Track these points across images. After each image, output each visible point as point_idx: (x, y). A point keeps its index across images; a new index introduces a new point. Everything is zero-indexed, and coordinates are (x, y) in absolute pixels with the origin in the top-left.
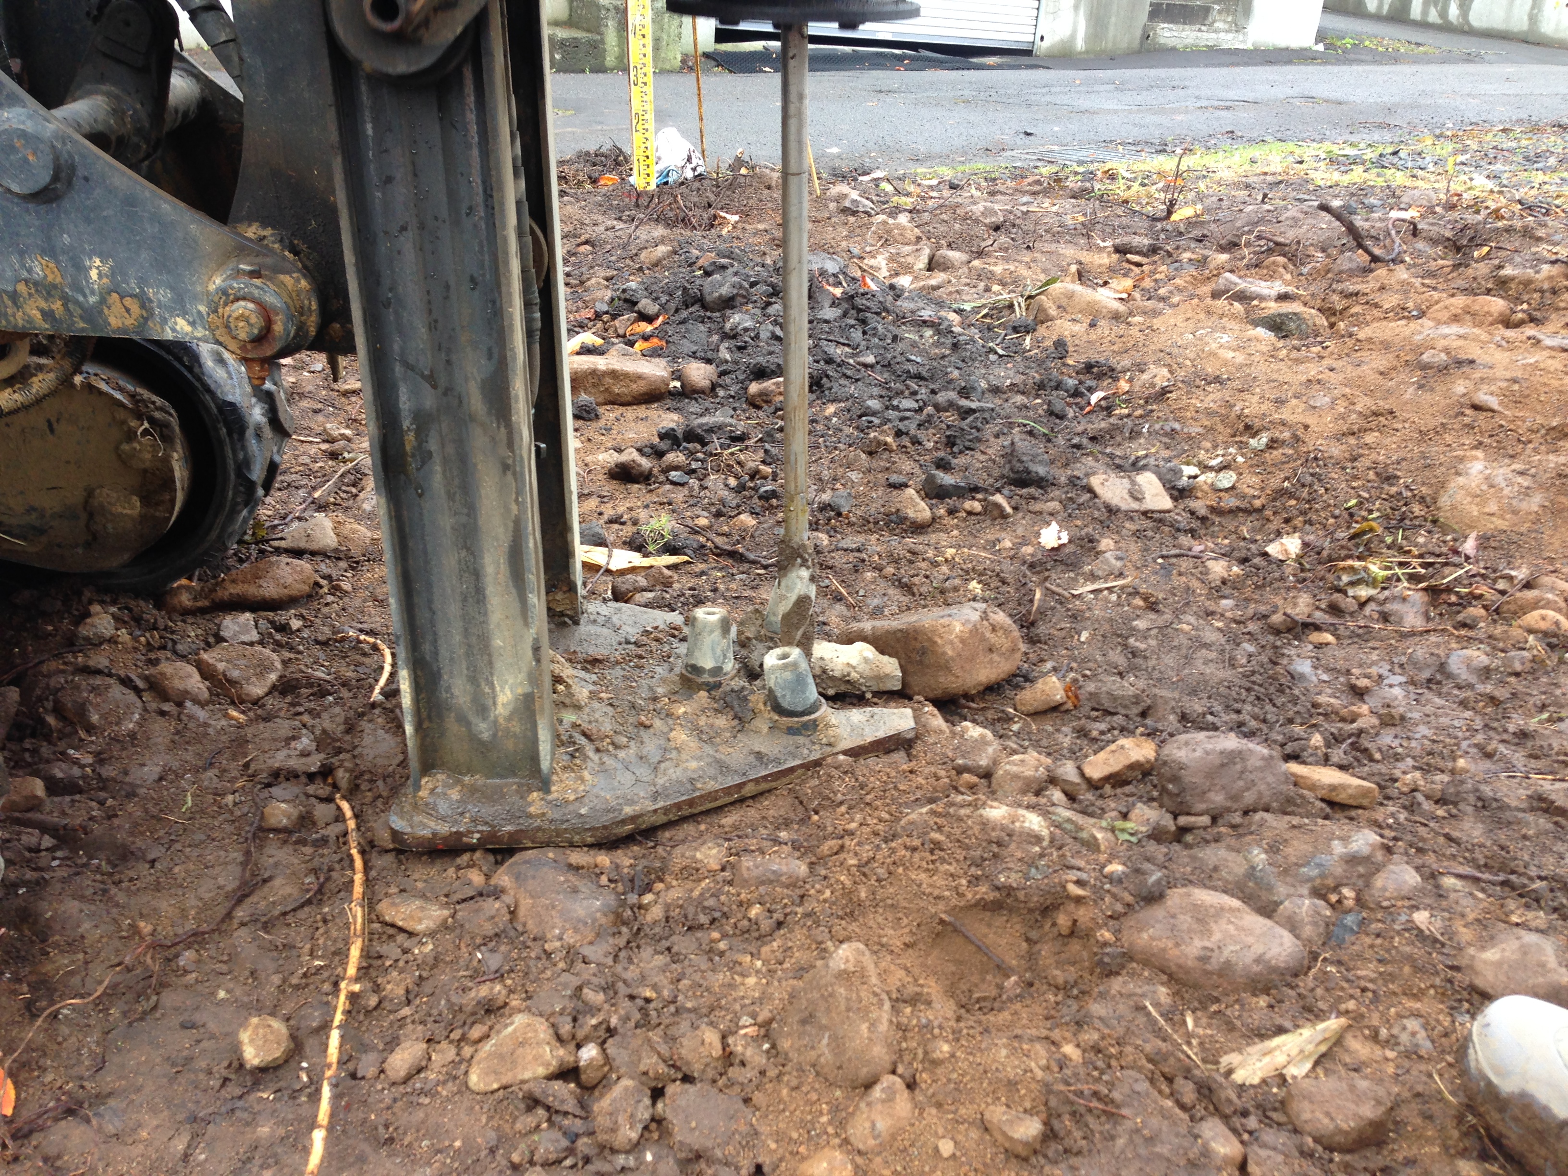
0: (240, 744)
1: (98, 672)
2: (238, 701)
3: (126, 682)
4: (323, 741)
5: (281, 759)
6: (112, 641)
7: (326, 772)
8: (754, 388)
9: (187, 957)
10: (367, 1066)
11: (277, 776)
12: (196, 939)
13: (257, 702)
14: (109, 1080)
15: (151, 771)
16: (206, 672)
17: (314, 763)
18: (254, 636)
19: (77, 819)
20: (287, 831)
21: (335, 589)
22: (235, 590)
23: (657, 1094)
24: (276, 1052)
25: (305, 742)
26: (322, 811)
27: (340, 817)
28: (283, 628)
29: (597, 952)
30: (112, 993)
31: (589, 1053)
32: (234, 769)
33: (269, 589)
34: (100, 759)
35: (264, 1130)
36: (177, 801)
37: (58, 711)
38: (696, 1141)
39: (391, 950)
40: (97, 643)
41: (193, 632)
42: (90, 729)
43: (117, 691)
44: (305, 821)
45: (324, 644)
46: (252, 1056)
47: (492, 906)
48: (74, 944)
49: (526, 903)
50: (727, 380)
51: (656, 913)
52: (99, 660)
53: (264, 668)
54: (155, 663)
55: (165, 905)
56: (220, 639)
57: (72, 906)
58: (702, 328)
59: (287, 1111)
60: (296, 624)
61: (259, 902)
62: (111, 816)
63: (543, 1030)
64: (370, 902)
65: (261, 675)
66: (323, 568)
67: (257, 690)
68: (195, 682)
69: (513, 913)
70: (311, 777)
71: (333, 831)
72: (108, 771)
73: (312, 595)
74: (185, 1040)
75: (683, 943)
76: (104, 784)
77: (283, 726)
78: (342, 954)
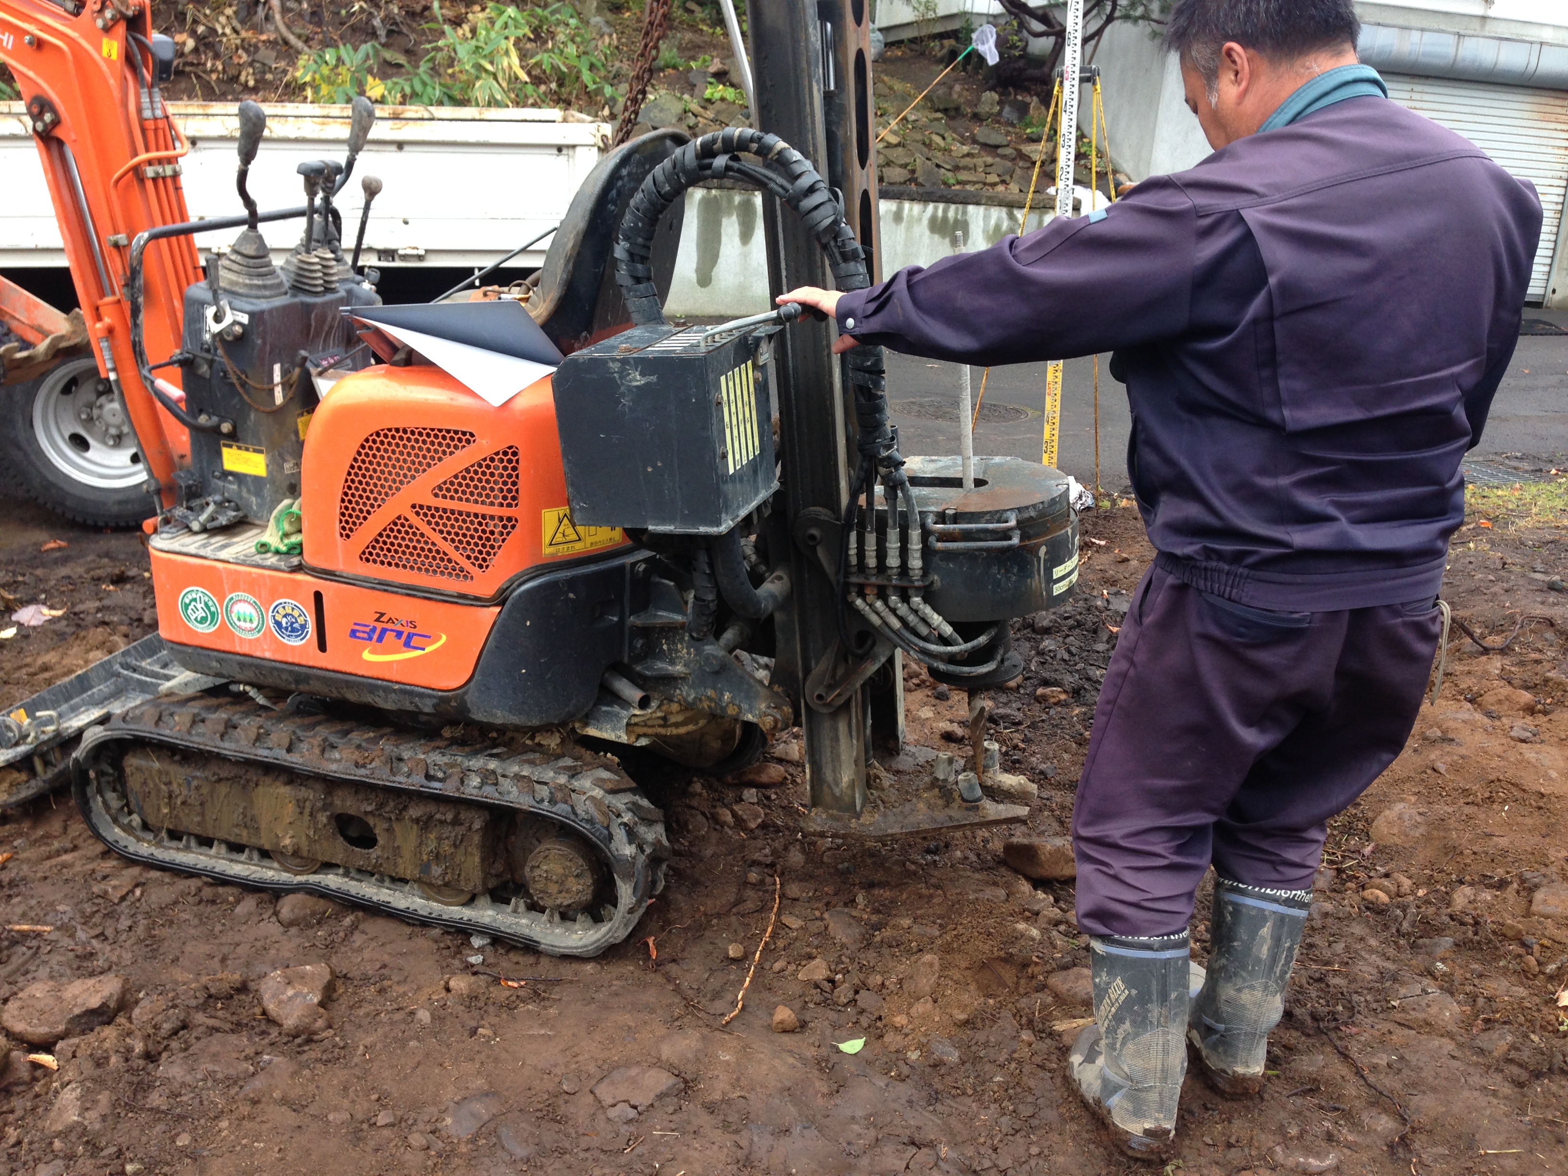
0: (742, 847)
1: (693, 808)
2: (745, 829)
3: (704, 814)
4: (774, 852)
5: (757, 856)
6: (700, 795)
7: (772, 865)
8: (1040, 691)
9: (715, 921)
10: (767, 966)
11: (754, 863)
12: (719, 916)
13: (752, 831)
14: (686, 954)
15: (709, 852)
16: (734, 814)
17: (769, 860)
18: (755, 800)
19: (682, 865)
20: (754, 885)
21: (794, 782)
22: (751, 777)
23: (857, 992)
24: (739, 955)
25: (767, 851)
26: (768, 880)
27: (774, 884)
28: (768, 798)
29: (853, 948)
30: (689, 928)
31: (839, 976)
32: (739, 857)
33: (764, 778)
34: (691, 844)
35: (732, 977)
36: (718, 865)
37: (678, 822)
38: (864, 1006)
39: (783, 933)
40: (694, 795)
41: (731, 795)
42: (688, 831)
43: (700, 818)
44: (762, 882)
45: (783, 808)
46: (731, 954)
47: (819, 923)
48: (678, 910)
49: (831, 925)
50: (1028, 683)
51: (878, 939)
52: (695, 803)
53: (757, 816)
54: (715, 807)
55: (709, 902)
56: (742, 800)
57: (680, 897)
58: (1028, 645)
59: (739, 972)
60: (773, 797)
61: (741, 908)
62: (693, 867)
63: (824, 965)
64: (779, 914)
65: (755, 819)
66: (791, 770)
67: (753, 825)
68: (729, 818)
69: (826, 928)
70: (767, 866)
71: (771, 888)
72: (694, 850)
73: (783, 783)
74: (711, 947)
75: (885, 951)
76: (691, 854)
77: (760, 843)
78: (765, 931)
